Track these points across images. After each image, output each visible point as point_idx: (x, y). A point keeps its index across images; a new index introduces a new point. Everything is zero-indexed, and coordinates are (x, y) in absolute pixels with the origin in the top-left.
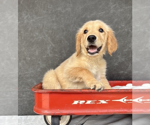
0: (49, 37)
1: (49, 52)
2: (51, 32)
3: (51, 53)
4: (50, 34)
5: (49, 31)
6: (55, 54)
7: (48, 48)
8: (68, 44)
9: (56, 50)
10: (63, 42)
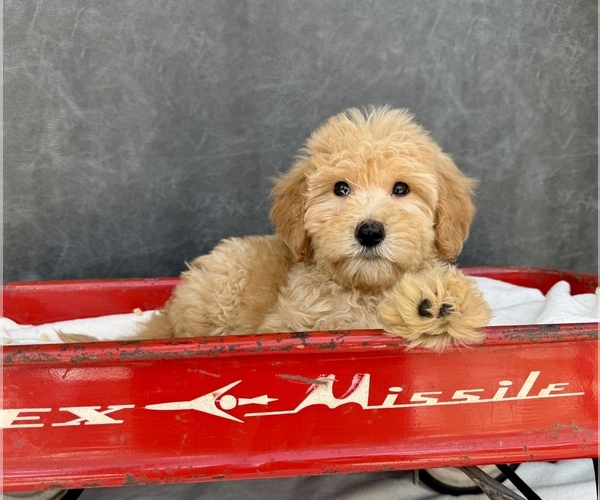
0: (59, 73)
1: (51, 145)
2: (71, 45)
3: (63, 152)
4: (66, 55)
5: (59, 40)
6: (87, 156)
7: (51, 126)
8: (154, 113)
9: (92, 138)
10: (126, 98)
